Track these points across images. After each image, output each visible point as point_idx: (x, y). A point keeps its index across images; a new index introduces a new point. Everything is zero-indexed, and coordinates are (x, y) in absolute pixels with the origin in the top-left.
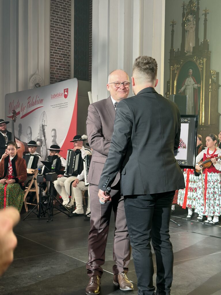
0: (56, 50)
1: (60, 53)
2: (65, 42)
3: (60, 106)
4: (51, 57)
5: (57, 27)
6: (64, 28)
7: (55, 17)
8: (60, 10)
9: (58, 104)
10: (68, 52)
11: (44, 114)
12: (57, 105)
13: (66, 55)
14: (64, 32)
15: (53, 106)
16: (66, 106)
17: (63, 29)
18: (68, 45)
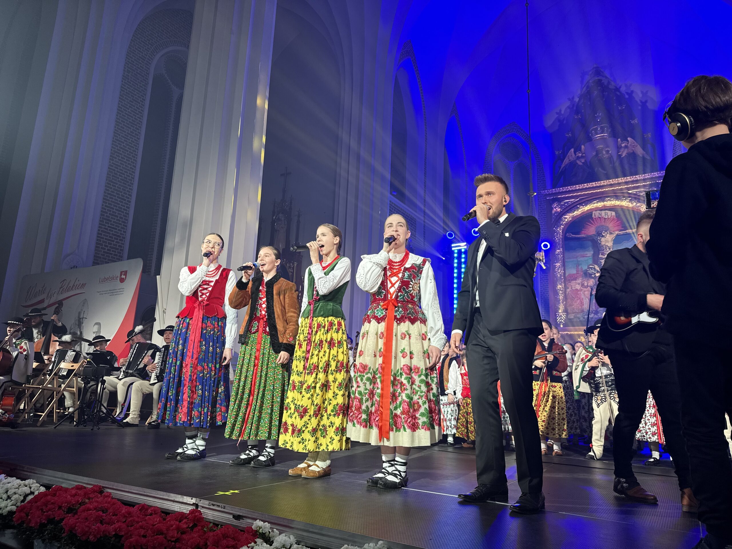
0: (107, 229)
1: (111, 233)
2: (120, 221)
3: (112, 293)
4: (98, 237)
5: (111, 201)
6: (121, 203)
7: (111, 188)
8: (119, 181)
9: (109, 290)
10: (122, 232)
11: (84, 303)
12: (107, 291)
13: (120, 237)
14: (121, 208)
15: (100, 293)
16: (122, 293)
17: (119, 204)
18: (124, 225)
